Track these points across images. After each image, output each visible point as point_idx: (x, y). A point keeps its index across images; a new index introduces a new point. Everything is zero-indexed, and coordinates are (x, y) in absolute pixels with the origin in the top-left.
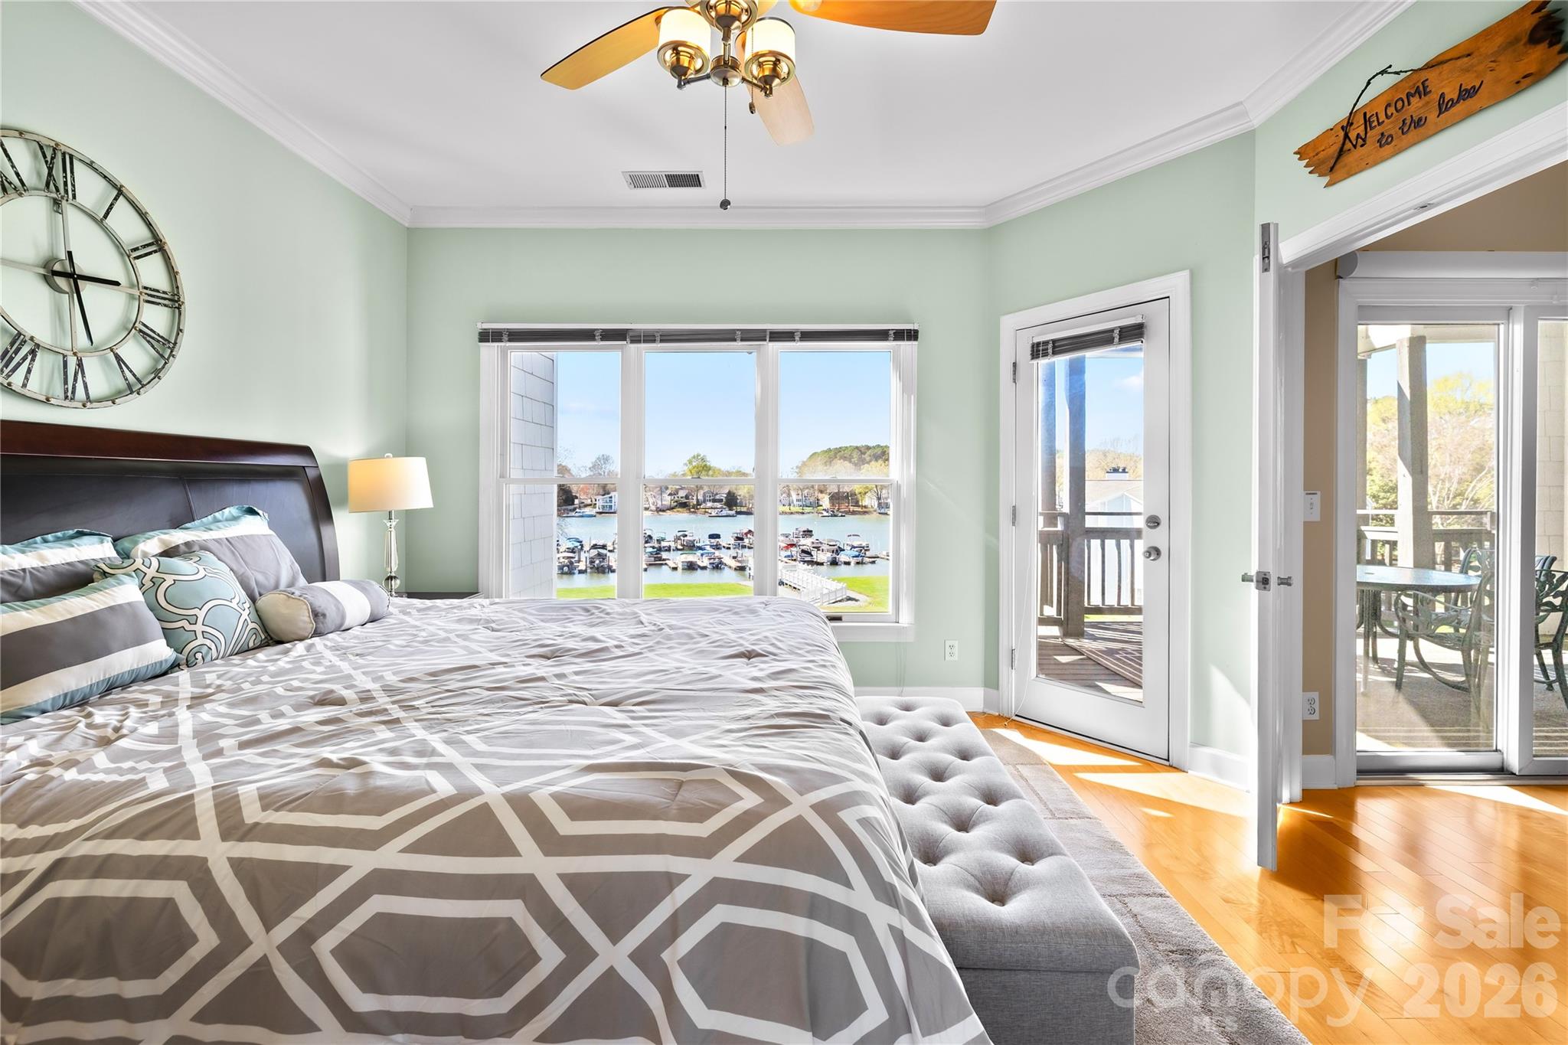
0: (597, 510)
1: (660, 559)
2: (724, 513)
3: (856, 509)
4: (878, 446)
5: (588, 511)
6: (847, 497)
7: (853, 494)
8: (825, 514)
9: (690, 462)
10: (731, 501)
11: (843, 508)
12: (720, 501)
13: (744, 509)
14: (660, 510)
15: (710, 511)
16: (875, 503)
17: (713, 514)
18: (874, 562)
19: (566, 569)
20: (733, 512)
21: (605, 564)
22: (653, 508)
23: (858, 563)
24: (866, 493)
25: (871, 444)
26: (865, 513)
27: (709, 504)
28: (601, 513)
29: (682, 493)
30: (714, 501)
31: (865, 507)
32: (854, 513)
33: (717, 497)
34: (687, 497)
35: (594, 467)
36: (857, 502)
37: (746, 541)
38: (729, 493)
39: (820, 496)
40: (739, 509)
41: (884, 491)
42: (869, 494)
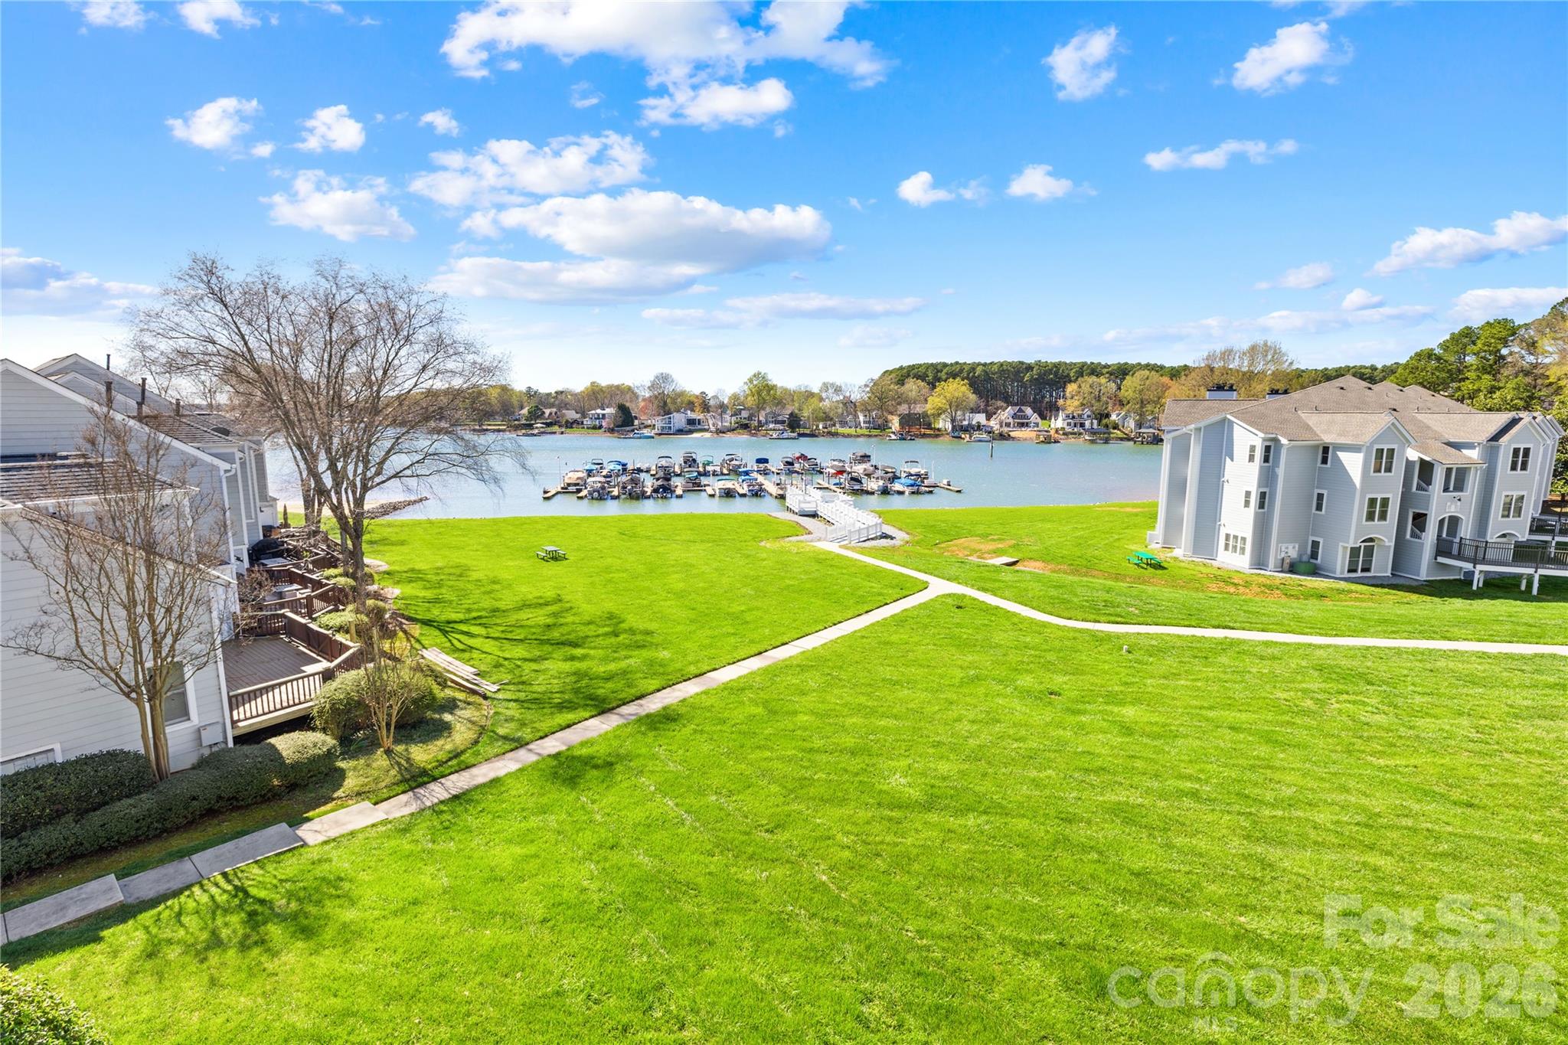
0: (656, 431)
1: (699, 485)
2: (785, 435)
3: (928, 432)
4: (957, 363)
5: (646, 432)
6: (919, 419)
7: (925, 415)
8: (893, 437)
9: (751, 381)
10: (794, 423)
11: (914, 430)
12: (783, 422)
13: (807, 431)
14: (720, 431)
15: (771, 433)
16: (949, 426)
17: (774, 436)
18: (931, 492)
19: (596, 495)
20: (795, 434)
21: (638, 490)
22: (713, 429)
23: (913, 493)
24: (939, 415)
25: (949, 361)
26: (937, 436)
27: (772, 426)
28: (660, 434)
29: (745, 414)
30: (777, 422)
31: (939, 430)
32: (924, 436)
33: (780, 418)
34: (750, 418)
35: (652, 386)
36: (930, 424)
37: (797, 466)
38: (791, 415)
39: (890, 417)
40: (802, 431)
41: (959, 413)
42: (943, 416)
